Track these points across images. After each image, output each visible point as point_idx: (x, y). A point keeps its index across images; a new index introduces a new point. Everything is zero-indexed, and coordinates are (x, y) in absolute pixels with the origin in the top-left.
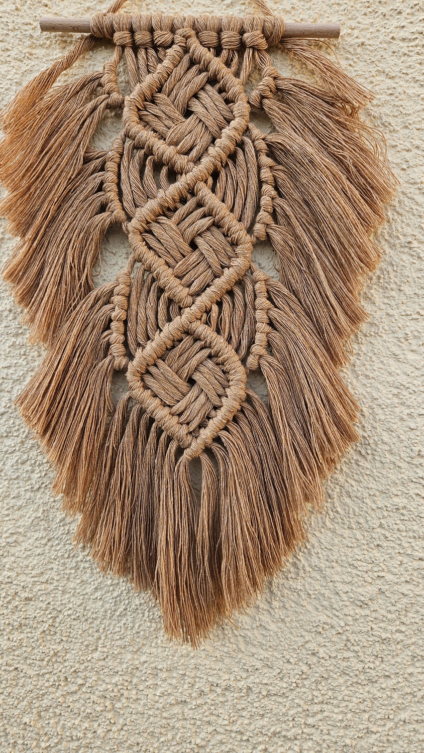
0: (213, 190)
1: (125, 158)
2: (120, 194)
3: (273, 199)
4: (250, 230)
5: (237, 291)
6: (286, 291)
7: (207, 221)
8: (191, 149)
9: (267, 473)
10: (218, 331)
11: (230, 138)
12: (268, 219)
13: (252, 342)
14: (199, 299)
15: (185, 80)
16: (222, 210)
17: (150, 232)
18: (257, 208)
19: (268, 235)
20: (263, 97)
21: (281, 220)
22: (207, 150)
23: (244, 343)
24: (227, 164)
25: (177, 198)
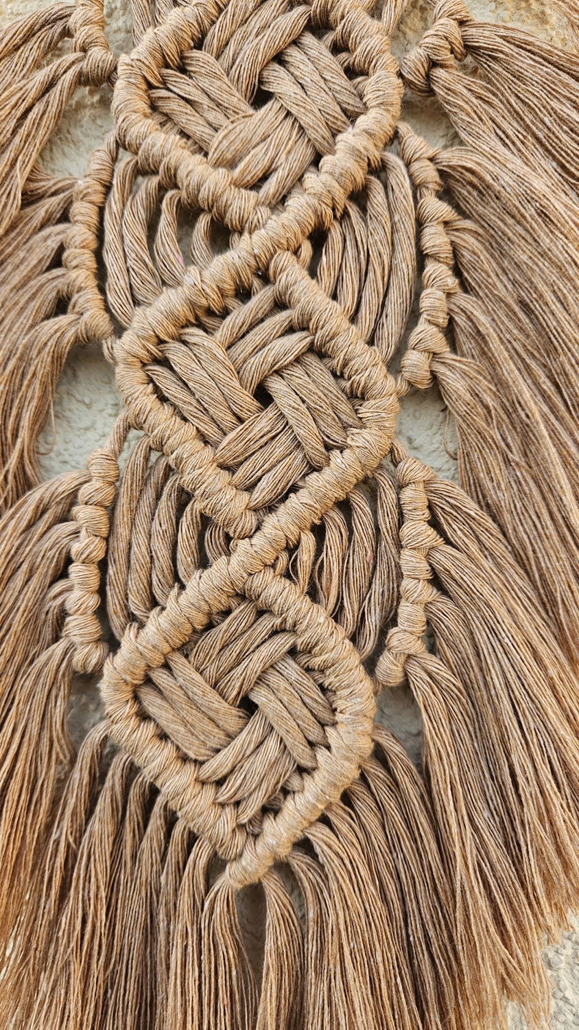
0: (313, 272)
1: (115, 194)
2: (101, 274)
3: (449, 295)
4: (394, 365)
5: (361, 503)
6: (472, 507)
7: (297, 342)
8: (265, 177)
9: (414, 922)
10: (313, 593)
11: (356, 153)
12: (438, 342)
13: (390, 621)
14: (271, 521)
15: (255, 23)
16: (332, 316)
17: (164, 362)
18: (413, 315)
19: (434, 377)
20: (433, 64)
21: (466, 343)
22: (300, 179)
23: (373, 621)
24: (346, 214)
25: (229, 287)
